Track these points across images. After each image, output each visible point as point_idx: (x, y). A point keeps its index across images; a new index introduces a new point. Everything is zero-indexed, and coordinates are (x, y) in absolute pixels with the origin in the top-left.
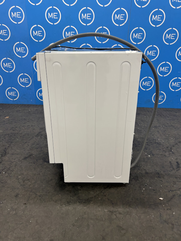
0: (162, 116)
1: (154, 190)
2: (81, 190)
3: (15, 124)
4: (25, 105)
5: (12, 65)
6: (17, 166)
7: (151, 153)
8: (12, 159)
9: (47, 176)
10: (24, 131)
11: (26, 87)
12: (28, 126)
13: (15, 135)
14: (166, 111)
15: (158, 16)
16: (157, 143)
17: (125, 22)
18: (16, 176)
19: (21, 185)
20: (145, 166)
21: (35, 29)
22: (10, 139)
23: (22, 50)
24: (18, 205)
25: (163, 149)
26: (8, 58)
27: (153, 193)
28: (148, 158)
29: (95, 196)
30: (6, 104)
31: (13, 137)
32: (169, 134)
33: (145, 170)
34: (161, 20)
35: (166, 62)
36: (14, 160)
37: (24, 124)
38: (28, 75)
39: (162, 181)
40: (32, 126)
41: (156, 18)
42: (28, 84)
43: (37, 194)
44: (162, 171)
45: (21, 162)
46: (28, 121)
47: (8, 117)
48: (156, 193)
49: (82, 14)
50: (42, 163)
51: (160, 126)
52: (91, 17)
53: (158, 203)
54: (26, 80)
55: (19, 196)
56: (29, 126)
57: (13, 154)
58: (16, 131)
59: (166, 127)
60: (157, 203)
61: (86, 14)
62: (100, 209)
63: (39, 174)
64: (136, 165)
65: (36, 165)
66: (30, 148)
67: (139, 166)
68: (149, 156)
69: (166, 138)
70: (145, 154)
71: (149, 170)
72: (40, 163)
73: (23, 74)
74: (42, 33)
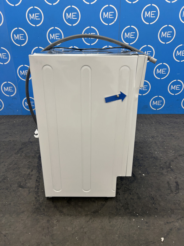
0: (161, 123)
1: (147, 223)
2: (58, 225)
4: (11, 116)
7: (145, 171)
9: (19, 206)
10: (4, 147)
11: (11, 96)
12: (8, 141)
14: (165, 117)
15: (152, 12)
16: (154, 157)
17: (115, 21)
20: (138, 189)
21: (16, 32)
23: (3, 56)
25: (160, 165)
27: (146, 226)
28: (142, 178)
29: (73, 234)
32: (168, 145)
33: (137, 194)
34: (155, 17)
35: (163, 63)
38: (12, 83)
39: (157, 209)
40: (13, 141)
41: (149, 14)
42: (13, 93)
44: (158, 196)
49: (67, 14)
50: (16, 189)
51: (158, 136)
52: (77, 16)
53: (151, 241)
54: (10, 88)
56: (10, 142)
59: (165, 136)
61: (71, 14)
63: (10, 204)
64: (127, 188)
65: (9, 191)
66: (6, 169)
67: (131, 189)
68: (144, 175)
69: (164, 150)
70: (139, 173)
71: (142, 194)
72: (14, 189)
73: (6, 82)
74: (24, 37)
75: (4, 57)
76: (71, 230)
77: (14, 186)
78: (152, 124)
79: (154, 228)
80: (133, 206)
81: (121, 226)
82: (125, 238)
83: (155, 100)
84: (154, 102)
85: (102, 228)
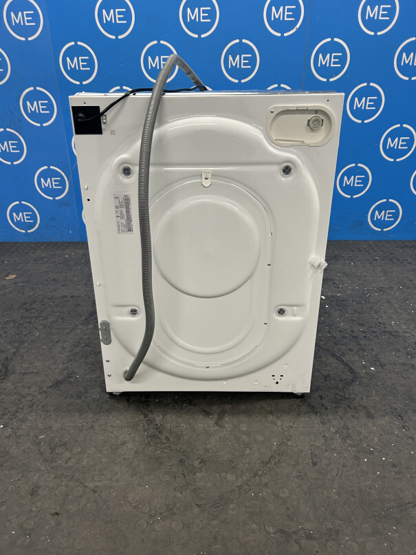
0: (395, 261)
1: (394, 466)
2: (203, 469)
3: (30, 294)
4: (56, 243)
5: (20, 146)
6: (35, 408)
7: (376, 361)
8: (23, 386)
9: (113, 432)
10: (53, 311)
11: (57, 198)
12: (62, 297)
13: (30, 322)
14: (402, 247)
15: (382, 6)
16: (390, 333)
17: (298, 26)
18: (32, 434)
19: (46, 460)
20: (365, 398)
21: (71, 53)
22: (18, 334)
23: (40, 107)
24: (37, 519)
25: (406, 348)
26: (8, 130)
27: (394, 473)
28: (371, 376)
29: (240, 487)
30: (8, 243)
31: (26, 327)
33: (365, 407)
34: (388, 18)
35: (402, 125)
36: (26, 391)
37: (53, 293)
38: (59, 170)
39: (412, 438)
40: (72, 297)
41: (376, 12)
43: (87, 484)
44: (410, 411)
45: (44, 395)
46: (63, 285)
47: (14, 276)
48: (399, 473)
49: (189, 9)
50: (98, 396)
51: (393, 288)
52: (212, 15)
53: (409, 503)
54: (55, 181)
55: (40, 492)
56: (64, 299)
57: (24, 374)
58: (33, 311)
59: (408, 288)
60: (406, 504)
61: (197, 9)
62: (254, 525)
63: (92, 427)
64: (341, 396)
65: (84, 402)
66: (68, 356)
67: (349, 398)
68: (373, 369)
69: (410, 317)
70: (361, 365)
71: (375, 408)
72: (94, 396)
73: (46, 167)
74: (90, 63)
75: (43, 109)
76: (235, 479)
77: (93, 390)
78: (375, 262)
79: (412, 477)
80: (360, 433)
81: (340, 473)
82: (353, 496)
83: (380, 208)
84: (377, 212)
85: (300, 476)
